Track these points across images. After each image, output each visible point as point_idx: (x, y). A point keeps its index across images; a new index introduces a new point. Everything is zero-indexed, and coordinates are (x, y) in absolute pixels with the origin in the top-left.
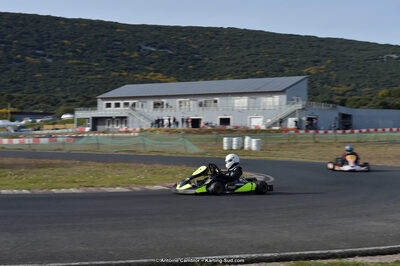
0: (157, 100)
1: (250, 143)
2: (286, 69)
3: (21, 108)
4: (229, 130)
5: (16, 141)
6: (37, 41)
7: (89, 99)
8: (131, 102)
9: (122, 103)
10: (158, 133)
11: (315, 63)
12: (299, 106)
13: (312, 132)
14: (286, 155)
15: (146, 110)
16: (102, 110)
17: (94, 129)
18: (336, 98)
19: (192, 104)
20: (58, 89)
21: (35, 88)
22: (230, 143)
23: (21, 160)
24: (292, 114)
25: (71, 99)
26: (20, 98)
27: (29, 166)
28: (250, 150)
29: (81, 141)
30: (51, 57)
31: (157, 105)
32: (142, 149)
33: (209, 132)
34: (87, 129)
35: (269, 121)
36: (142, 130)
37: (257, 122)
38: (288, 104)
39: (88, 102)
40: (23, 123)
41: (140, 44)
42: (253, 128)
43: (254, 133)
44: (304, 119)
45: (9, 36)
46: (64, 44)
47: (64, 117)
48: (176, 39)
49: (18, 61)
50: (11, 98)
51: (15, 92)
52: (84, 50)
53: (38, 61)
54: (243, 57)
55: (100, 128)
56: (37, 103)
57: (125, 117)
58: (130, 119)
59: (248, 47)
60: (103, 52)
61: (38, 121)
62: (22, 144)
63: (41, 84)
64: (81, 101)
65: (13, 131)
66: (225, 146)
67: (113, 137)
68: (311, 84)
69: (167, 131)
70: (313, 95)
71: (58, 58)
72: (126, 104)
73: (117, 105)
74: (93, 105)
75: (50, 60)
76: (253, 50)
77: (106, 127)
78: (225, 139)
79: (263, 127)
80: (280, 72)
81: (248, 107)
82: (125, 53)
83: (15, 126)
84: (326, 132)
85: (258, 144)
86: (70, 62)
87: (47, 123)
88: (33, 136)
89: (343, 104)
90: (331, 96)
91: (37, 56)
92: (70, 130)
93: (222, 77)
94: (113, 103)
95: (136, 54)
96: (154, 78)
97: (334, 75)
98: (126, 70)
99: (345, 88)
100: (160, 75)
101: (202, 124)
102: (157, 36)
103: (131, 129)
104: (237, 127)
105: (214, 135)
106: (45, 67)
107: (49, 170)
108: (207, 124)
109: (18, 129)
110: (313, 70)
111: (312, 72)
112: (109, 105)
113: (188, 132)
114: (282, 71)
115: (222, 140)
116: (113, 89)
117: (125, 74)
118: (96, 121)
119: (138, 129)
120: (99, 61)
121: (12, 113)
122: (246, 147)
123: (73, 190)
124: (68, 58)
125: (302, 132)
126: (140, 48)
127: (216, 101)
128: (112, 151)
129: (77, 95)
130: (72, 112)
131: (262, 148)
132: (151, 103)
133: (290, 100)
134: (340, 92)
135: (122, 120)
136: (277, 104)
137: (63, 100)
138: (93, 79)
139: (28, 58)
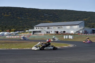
0: (48, 27)
1: (70, 37)
2: (79, 19)
3: (16, 29)
4: (65, 34)
5: (15, 37)
6: (20, 13)
7: (32, 27)
8: (42, 27)
9: (40, 27)
10: (48, 35)
11: (86, 18)
12: (82, 28)
13: (85, 34)
14: (79, 40)
15: (45, 29)
16: (35, 29)
17: (33, 34)
18: (91, 26)
19: (56, 28)
20: (25, 25)
21: (20, 24)
22: (66, 37)
23: (16, 41)
24: (81, 30)
25: (28, 27)
26: (16, 27)
27: (18, 43)
28: (70, 39)
29: (30, 37)
30: (23, 17)
31: (48, 28)
32: (44, 38)
33: (60, 34)
34: (32, 34)
35: (75, 32)
36: (45, 34)
37: (72, 32)
38: (79, 27)
39: (32, 28)
40: (17, 32)
41: (44, 14)
42: (71, 33)
43: (71, 34)
44: (83, 31)
45: (14, 12)
46: (26, 14)
47: (26, 31)
48: (53, 12)
49: (16, 18)
50: (14, 27)
51: (15, 25)
52: (31, 15)
53: (20, 18)
54: (68, 16)
55: (35, 34)
56: (20, 28)
57: (40, 31)
58: (42, 31)
59: (70, 14)
60: (35, 16)
61: (20, 32)
62: (17, 37)
63: (21, 23)
64: (30, 27)
65: (14, 34)
66: (64, 38)
67: (38, 36)
68: (85, 23)
69: (51, 34)
70: (86, 25)
71: (25, 17)
72: (41, 28)
73: (39, 28)
74: (33, 28)
75: (23, 18)
76: (71, 15)
77: (36, 33)
78: (64, 36)
79: (73, 33)
80: (77, 20)
81: (70, 28)
82: (41, 16)
83: (15, 33)
84: (89, 34)
85: (72, 37)
86: (28, 18)
87: (22, 32)
88: (19, 36)
89: (93, 27)
90: (90, 26)
91: (20, 17)
92: (28, 34)
93: (63, 21)
94: (38, 28)
95: (43, 16)
96: (47, 22)
97: (91, 21)
98: (41, 20)
99: (93, 24)
100: (49, 21)
101: (59, 32)
102: (48, 12)
103: (42, 34)
104: (67, 33)
105: (62, 35)
106: (22, 19)
107: (23, 44)
108: (60, 32)
109: (16, 34)
110: (85, 19)
111: (85, 20)
112: (37, 28)
113: (55, 34)
114: (78, 20)
115: (63, 36)
116: (38, 24)
117: (40, 21)
118: (34, 32)
119: (44, 34)
120: (34, 18)
121: (14, 30)
122: (69, 38)
123: (28, 48)
124: (27, 17)
125: (83, 34)
126: (44, 15)
127: (62, 27)
128: (38, 39)
129: (29, 26)
130: (28, 30)
131: (73, 38)
132: (47, 28)
133: (80, 27)
134: (92, 25)
135: (40, 32)
136: (77, 28)
137: (26, 27)
138: (33, 22)
139: (18, 17)
